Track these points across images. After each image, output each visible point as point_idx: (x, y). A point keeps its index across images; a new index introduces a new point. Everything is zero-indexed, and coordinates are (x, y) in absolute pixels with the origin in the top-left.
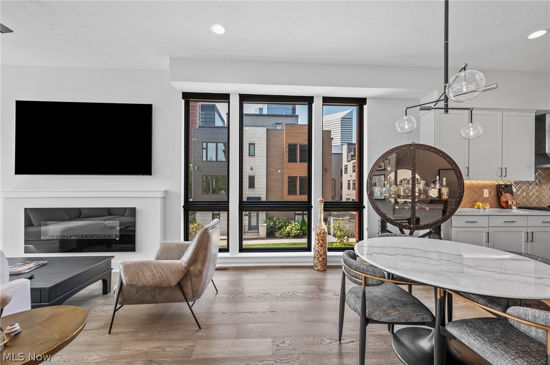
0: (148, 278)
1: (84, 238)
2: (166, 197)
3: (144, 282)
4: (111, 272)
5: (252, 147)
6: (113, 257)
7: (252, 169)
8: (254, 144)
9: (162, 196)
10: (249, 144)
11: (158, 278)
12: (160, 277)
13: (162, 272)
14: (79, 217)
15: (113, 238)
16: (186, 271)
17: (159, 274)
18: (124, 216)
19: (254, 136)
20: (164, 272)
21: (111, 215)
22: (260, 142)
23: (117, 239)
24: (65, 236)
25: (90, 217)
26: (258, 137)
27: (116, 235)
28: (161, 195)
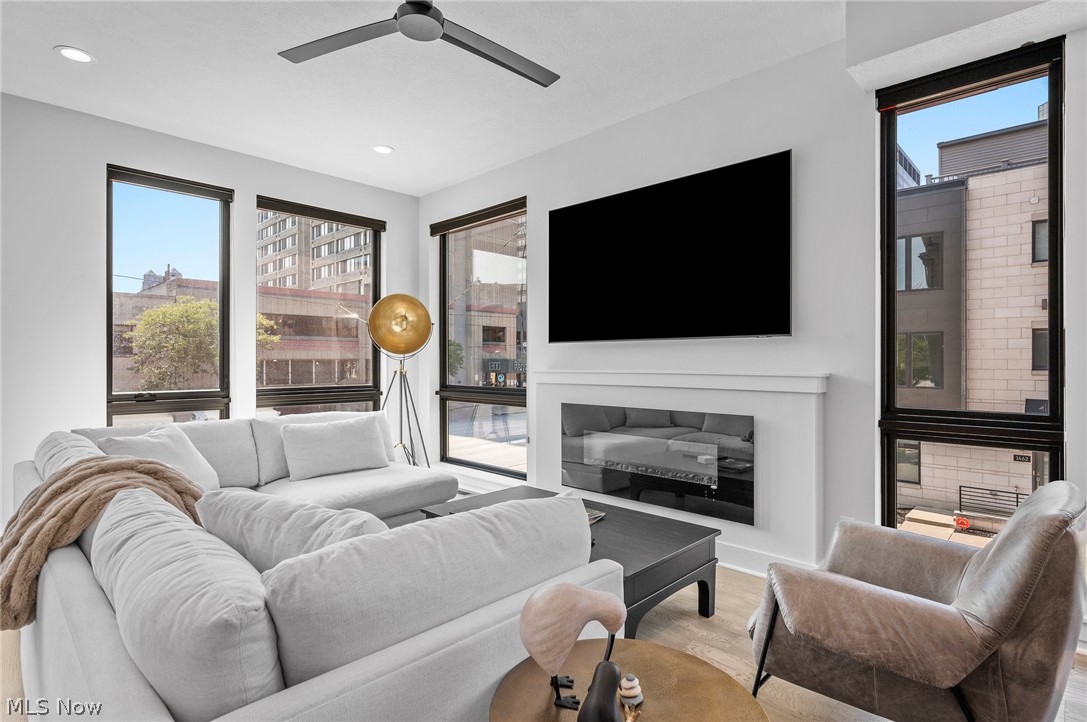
0: (857, 634)
1: (650, 473)
2: (830, 391)
3: (847, 642)
4: (714, 566)
6: (717, 532)
9: (819, 392)
11: (889, 644)
12: (894, 644)
13: (899, 629)
14: (624, 424)
15: (705, 483)
16: (988, 653)
17: (890, 631)
18: (700, 429)
20: (907, 633)
21: (676, 426)
23: (714, 487)
24: (618, 464)
25: (641, 426)
27: (710, 478)
28: (816, 387)
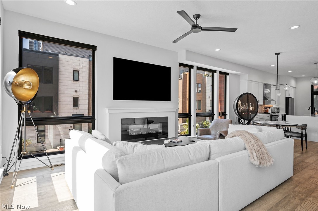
5: (76, 73)
7: (76, 91)
8: (78, 71)
10: (74, 71)
19: (78, 64)
22: (84, 70)
26: (82, 66)
